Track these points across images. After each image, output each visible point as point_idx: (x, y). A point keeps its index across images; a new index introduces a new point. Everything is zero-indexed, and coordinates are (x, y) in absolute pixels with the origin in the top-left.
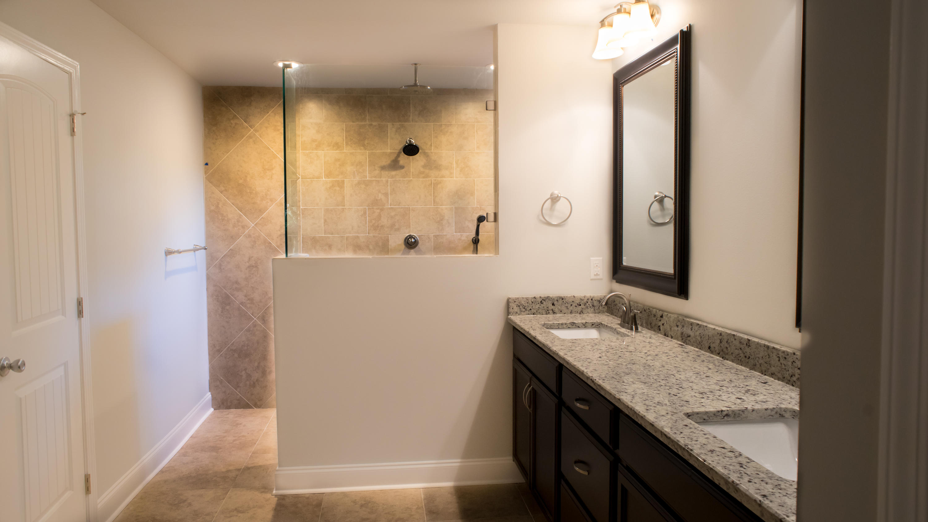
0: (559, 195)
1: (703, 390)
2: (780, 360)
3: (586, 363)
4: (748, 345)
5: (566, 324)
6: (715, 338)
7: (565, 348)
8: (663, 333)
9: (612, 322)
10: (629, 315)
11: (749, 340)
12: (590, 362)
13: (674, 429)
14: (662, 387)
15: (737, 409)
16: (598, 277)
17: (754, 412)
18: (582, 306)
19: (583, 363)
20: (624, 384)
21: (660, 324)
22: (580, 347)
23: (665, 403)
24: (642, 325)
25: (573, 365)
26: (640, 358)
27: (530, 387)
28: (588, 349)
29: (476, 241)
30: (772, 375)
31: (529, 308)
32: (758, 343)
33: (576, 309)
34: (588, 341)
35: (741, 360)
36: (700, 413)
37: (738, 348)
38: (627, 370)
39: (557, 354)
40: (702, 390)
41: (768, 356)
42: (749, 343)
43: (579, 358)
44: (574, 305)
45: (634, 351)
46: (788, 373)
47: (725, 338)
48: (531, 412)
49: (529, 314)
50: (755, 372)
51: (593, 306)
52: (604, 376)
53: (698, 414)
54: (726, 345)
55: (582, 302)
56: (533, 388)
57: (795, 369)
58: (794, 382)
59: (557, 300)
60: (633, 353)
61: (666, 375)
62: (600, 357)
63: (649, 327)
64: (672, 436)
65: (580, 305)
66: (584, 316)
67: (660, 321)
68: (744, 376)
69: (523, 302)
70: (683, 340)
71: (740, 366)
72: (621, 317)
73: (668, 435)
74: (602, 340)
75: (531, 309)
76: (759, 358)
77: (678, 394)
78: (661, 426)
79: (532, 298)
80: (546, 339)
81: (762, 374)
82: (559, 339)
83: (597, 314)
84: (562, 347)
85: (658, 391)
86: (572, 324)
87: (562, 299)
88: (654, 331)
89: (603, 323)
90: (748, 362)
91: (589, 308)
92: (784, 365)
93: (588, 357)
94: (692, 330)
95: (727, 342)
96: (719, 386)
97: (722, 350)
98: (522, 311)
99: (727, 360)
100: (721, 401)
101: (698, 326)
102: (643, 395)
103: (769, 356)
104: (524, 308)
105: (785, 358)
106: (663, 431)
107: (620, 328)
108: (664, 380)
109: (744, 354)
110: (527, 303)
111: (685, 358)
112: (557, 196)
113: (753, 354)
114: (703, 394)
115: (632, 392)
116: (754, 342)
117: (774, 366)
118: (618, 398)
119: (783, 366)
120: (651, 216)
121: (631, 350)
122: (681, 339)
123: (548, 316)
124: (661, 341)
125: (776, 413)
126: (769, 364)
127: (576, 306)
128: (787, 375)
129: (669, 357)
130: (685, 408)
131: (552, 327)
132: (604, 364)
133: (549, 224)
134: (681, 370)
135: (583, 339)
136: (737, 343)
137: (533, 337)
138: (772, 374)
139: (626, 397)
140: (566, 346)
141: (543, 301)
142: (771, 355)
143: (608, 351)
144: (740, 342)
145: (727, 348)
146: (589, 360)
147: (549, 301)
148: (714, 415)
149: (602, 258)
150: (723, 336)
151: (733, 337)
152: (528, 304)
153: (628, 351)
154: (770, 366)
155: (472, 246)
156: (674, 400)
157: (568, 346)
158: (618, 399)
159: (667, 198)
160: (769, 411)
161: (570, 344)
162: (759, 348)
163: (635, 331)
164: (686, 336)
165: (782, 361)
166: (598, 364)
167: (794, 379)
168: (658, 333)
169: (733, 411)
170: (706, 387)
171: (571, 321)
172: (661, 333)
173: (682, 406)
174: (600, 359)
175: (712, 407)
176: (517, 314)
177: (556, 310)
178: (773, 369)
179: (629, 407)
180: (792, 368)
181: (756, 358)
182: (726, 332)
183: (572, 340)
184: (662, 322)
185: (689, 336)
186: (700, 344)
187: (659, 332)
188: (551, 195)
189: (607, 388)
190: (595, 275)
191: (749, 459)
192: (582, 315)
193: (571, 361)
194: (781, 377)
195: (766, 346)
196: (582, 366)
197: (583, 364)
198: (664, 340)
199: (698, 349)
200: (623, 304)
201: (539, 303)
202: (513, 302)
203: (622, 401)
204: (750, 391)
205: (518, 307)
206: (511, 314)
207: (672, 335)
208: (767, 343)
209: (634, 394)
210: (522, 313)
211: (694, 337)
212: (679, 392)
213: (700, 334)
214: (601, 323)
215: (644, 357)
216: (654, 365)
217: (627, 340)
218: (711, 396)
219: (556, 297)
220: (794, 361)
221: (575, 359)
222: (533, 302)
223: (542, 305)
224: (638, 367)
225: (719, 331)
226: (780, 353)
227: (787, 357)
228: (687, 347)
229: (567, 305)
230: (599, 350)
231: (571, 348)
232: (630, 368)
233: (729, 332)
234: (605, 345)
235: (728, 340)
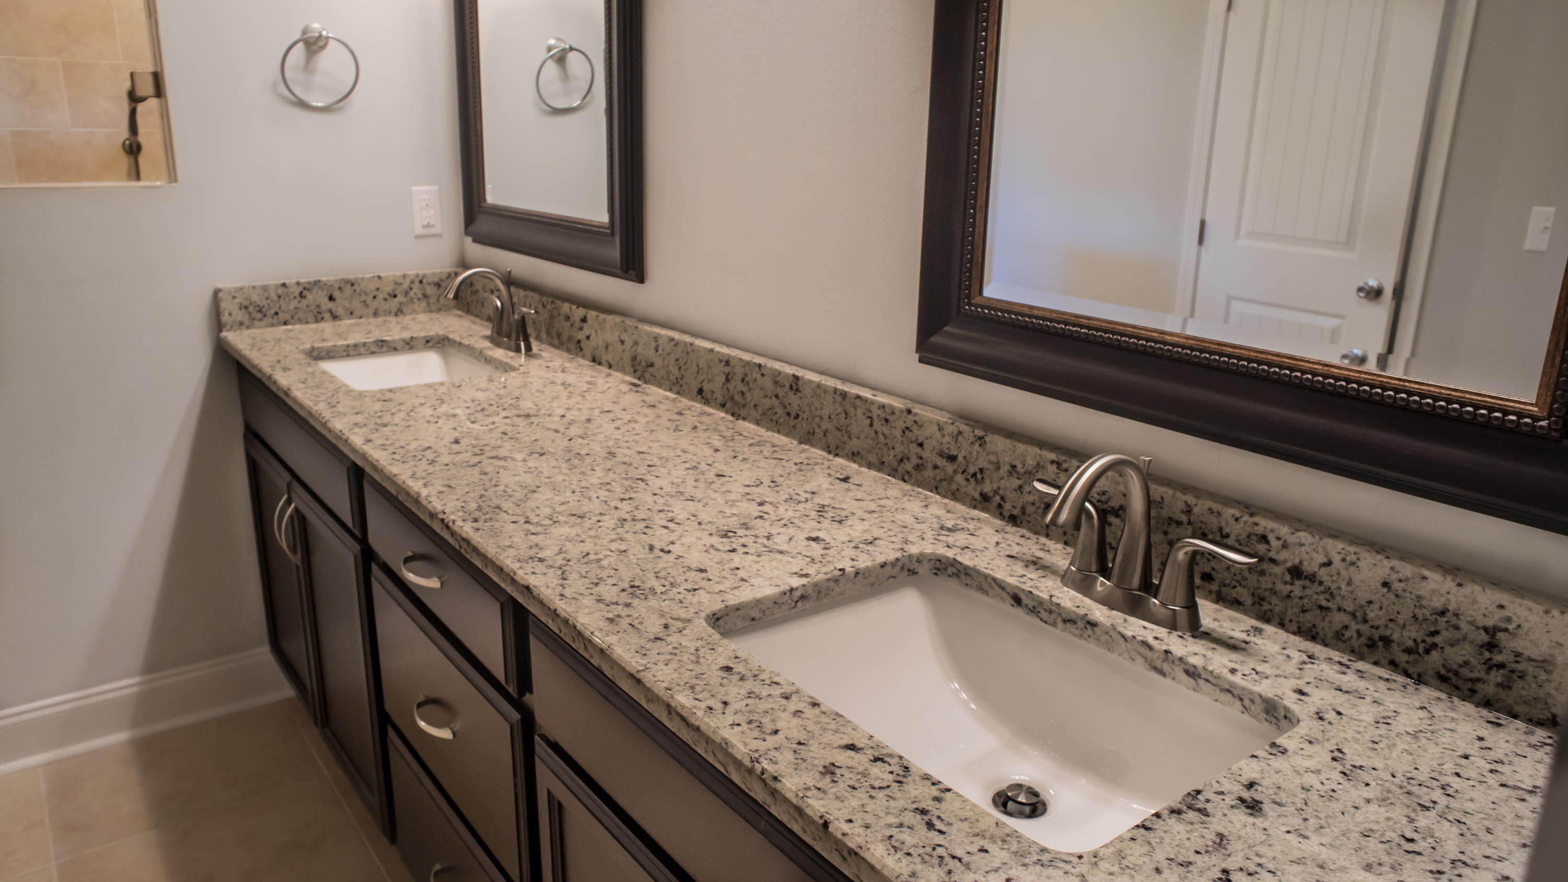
0: (324, 33)
1: (723, 521)
2: (875, 424)
3: (424, 465)
4: (795, 387)
5: (364, 344)
6: (715, 371)
7: (366, 418)
8: (589, 356)
9: (471, 333)
10: (509, 318)
11: (796, 378)
12: (434, 461)
13: (702, 692)
14: (627, 526)
15: (824, 577)
16: (432, 231)
17: (859, 577)
18: (400, 298)
19: (415, 466)
20: (533, 529)
21: (581, 336)
22: (402, 415)
23: (649, 585)
24: (538, 338)
25: (388, 474)
26: (552, 432)
27: (290, 505)
28: (424, 417)
29: (133, 149)
30: (854, 456)
31: (273, 311)
32: (819, 386)
33: (385, 306)
34: (422, 394)
35: (777, 422)
36: (744, 607)
37: (769, 394)
38: (530, 475)
39: (346, 440)
40: (723, 523)
41: (843, 415)
42: (796, 384)
43: (402, 451)
44: (381, 296)
45: (535, 413)
46: (892, 453)
47: (739, 372)
48: (300, 564)
49: (273, 325)
50: (813, 449)
51: (425, 296)
52: (473, 506)
53: (738, 609)
54: (741, 387)
55: (400, 289)
56: (296, 509)
57: (911, 445)
58: (908, 473)
59: (340, 288)
60: (533, 419)
61: (626, 483)
62: (457, 442)
63: (556, 342)
64: (706, 723)
65: (395, 296)
66: (406, 320)
67: (581, 329)
68: (796, 464)
69: (255, 298)
70: (638, 374)
71: (776, 435)
72: (489, 319)
73: (692, 720)
74: (454, 386)
75: (276, 313)
76: (821, 418)
77: (671, 547)
78: (664, 685)
79: (277, 286)
80: (316, 396)
81: (830, 452)
82: (349, 392)
83: (434, 315)
84: (359, 419)
85: (620, 542)
86: (380, 344)
87: (353, 285)
88: (568, 351)
89: (451, 336)
90: (794, 427)
91: (415, 300)
92: (884, 435)
93: (427, 445)
94: (657, 351)
95: (743, 380)
96: (754, 504)
97: (732, 399)
98: (254, 319)
99: (744, 419)
100: (779, 556)
101: (672, 343)
102: (586, 563)
103: (846, 414)
104: (260, 311)
105: (887, 420)
106: (673, 704)
107: (491, 349)
108: (624, 500)
109: (785, 408)
110: (267, 299)
111: (653, 422)
112: (317, 35)
113: (807, 409)
114: (729, 537)
115: (557, 557)
116: (810, 382)
117: (858, 438)
118: (525, 583)
119: (881, 438)
120: (543, 92)
121: (526, 412)
122: (632, 370)
123: (322, 325)
124: (589, 379)
125: (902, 568)
126: (847, 432)
127: (385, 299)
128: (889, 458)
129: (618, 423)
130: (702, 596)
131: (332, 354)
132: (471, 463)
133: (303, 105)
134: (656, 461)
135: (409, 387)
136: (768, 382)
137: (283, 391)
138: (853, 454)
139: (542, 578)
140: (369, 413)
141: (305, 293)
142: (852, 412)
143: (473, 418)
144: (776, 382)
145: (743, 393)
146: (430, 455)
147: (320, 292)
148: (775, 603)
149: (436, 187)
150: (733, 367)
151: (757, 369)
152: (269, 301)
153: (521, 413)
154: (850, 437)
155: (125, 161)
156: (670, 570)
157: (372, 414)
158: (524, 586)
159: (574, 53)
160: (889, 568)
161: (378, 406)
162: (823, 395)
163: (526, 354)
164: (644, 364)
165: (877, 425)
166: (454, 464)
167: (908, 466)
168: (577, 355)
169: (816, 585)
170: (728, 511)
171: (377, 335)
172: (584, 357)
173: (695, 590)
174: (456, 447)
175: (766, 579)
176: (244, 327)
177: (340, 311)
178: (854, 444)
179: (558, 615)
180: (902, 443)
181: (813, 419)
182: (741, 359)
183: (381, 391)
184: (586, 331)
185: (651, 365)
186: (678, 382)
187: (580, 354)
188: (304, 32)
189: (489, 549)
190: (424, 227)
191: (933, 784)
192: (400, 318)
193: (385, 463)
194: (877, 463)
195: (838, 393)
196: (413, 476)
197: (415, 469)
198: (595, 374)
199: (674, 393)
200: (492, 292)
201: (295, 298)
202: (230, 298)
203: (535, 594)
204: (825, 512)
205: (243, 310)
206: (228, 327)
207: (611, 361)
208: (840, 386)
209: (565, 562)
210: (256, 323)
211: (663, 367)
212: (673, 537)
213: (677, 360)
214: (448, 338)
215: (562, 429)
216: (591, 453)
217: (513, 379)
218: (749, 541)
219: (336, 281)
220: (907, 428)
221: (394, 453)
222: (279, 297)
223: (305, 302)
224: (554, 463)
225: (724, 354)
226: (874, 408)
227: (890, 418)
228: (647, 391)
229: (363, 298)
230: (452, 419)
231: (380, 417)
232: (536, 468)
233: (747, 357)
234: (465, 401)
235: (746, 375)
